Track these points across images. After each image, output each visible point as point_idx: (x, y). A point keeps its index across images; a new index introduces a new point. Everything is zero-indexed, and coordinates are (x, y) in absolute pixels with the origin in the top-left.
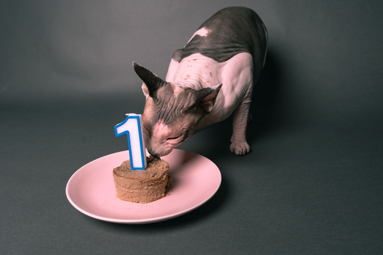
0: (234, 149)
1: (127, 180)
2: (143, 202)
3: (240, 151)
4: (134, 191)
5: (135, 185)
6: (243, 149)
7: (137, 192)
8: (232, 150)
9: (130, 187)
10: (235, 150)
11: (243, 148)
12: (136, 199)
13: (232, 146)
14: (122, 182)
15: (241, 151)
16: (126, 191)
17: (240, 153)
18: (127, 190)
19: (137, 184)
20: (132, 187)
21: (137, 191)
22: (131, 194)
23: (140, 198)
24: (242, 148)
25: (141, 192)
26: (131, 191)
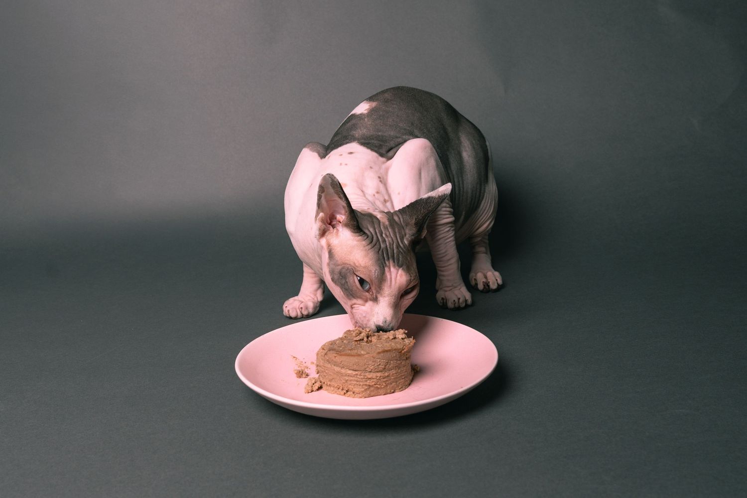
0: (443, 299)
1: (380, 357)
2: (401, 389)
3: (454, 301)
4: (391, 372)
5: (392, 362)
6: (459, 299)
7: (394, 373)
8: (441, 302)
9: (385, 366)
10: (445, 301)
11: (459, 296)
12: (391, 386)
13: (440, 295)
14: (370, 363)
15: (456, 301)
16: (377, 377)
17: (455, 304)
18: (379, 374)
19: (395, 358)
20: (388, 365)
21: (394, 371)
22: (385, 380)
23: (397, 382)
24: (456, 295)
25: (399, 371)
26: (386, 374)
